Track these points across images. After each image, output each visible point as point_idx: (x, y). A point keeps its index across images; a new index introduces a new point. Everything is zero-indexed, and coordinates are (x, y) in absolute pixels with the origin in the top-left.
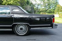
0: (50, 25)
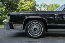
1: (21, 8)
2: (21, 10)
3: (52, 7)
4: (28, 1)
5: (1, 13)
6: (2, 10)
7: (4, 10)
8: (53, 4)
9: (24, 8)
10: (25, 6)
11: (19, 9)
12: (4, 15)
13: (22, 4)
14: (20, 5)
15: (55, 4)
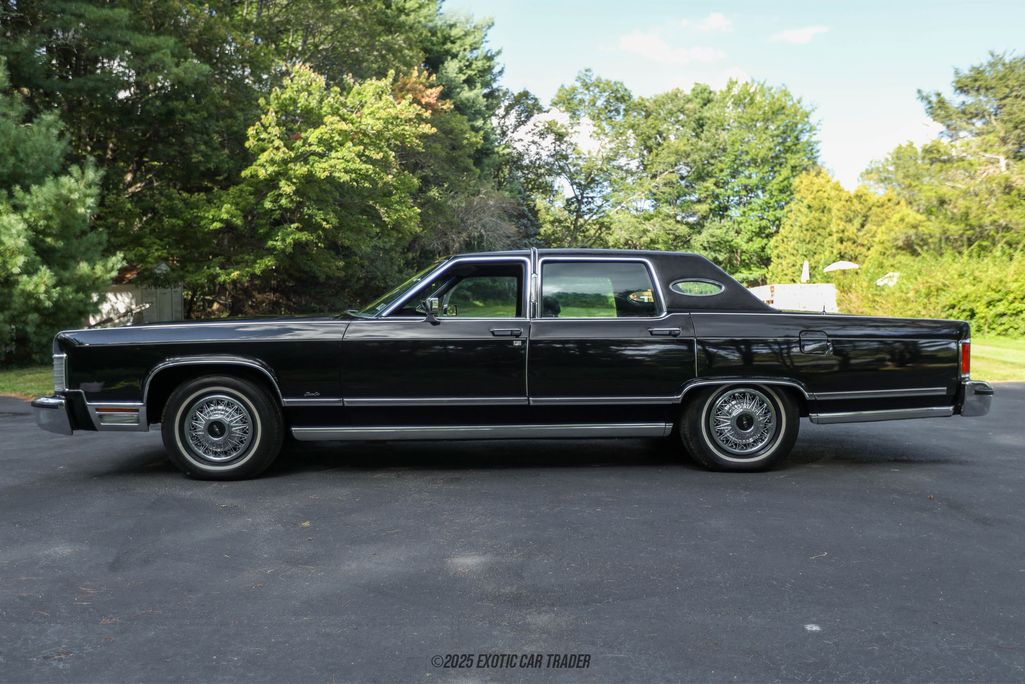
0: (942, 390)
1: (285, 162)
2: (286, 188)
3: (700, 124)
4: (372, 85)
5: (56, 237)
6: (64, 205)
7: (90, 201)
8: (718, 87)
9: (321, 169)
10: (329, 146)
11: (262, 173)
12: (92, 262)
13: (297, 120)
14: (275, 131)
15: (732, 84)
